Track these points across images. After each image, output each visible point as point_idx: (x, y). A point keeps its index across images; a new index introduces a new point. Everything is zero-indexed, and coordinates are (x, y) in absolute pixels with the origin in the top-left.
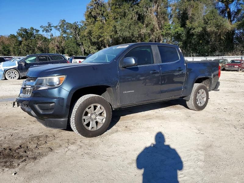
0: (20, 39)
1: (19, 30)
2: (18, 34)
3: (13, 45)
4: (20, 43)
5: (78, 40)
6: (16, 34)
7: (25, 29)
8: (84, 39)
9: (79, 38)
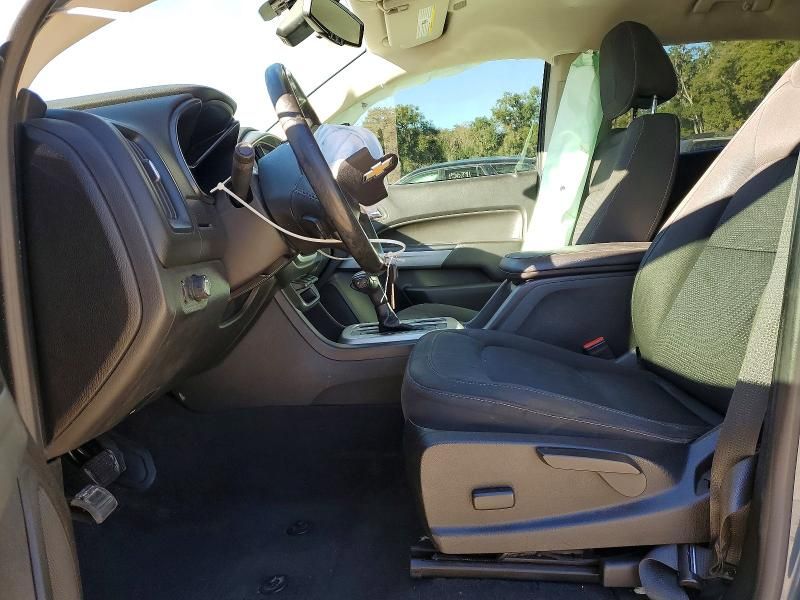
0: (500, 128)
1: (498, 101)
2: (494, 114)
3: (481, 149)
4: (500, 139)
5: (686, 105)
6: (489, 116)
7: (516, 95)
8: (708, 100)
9: (690, 100)
